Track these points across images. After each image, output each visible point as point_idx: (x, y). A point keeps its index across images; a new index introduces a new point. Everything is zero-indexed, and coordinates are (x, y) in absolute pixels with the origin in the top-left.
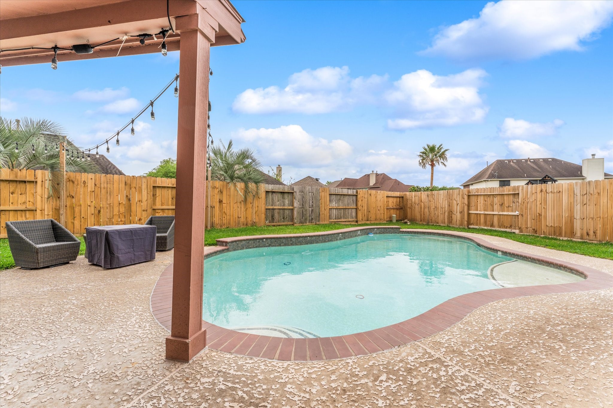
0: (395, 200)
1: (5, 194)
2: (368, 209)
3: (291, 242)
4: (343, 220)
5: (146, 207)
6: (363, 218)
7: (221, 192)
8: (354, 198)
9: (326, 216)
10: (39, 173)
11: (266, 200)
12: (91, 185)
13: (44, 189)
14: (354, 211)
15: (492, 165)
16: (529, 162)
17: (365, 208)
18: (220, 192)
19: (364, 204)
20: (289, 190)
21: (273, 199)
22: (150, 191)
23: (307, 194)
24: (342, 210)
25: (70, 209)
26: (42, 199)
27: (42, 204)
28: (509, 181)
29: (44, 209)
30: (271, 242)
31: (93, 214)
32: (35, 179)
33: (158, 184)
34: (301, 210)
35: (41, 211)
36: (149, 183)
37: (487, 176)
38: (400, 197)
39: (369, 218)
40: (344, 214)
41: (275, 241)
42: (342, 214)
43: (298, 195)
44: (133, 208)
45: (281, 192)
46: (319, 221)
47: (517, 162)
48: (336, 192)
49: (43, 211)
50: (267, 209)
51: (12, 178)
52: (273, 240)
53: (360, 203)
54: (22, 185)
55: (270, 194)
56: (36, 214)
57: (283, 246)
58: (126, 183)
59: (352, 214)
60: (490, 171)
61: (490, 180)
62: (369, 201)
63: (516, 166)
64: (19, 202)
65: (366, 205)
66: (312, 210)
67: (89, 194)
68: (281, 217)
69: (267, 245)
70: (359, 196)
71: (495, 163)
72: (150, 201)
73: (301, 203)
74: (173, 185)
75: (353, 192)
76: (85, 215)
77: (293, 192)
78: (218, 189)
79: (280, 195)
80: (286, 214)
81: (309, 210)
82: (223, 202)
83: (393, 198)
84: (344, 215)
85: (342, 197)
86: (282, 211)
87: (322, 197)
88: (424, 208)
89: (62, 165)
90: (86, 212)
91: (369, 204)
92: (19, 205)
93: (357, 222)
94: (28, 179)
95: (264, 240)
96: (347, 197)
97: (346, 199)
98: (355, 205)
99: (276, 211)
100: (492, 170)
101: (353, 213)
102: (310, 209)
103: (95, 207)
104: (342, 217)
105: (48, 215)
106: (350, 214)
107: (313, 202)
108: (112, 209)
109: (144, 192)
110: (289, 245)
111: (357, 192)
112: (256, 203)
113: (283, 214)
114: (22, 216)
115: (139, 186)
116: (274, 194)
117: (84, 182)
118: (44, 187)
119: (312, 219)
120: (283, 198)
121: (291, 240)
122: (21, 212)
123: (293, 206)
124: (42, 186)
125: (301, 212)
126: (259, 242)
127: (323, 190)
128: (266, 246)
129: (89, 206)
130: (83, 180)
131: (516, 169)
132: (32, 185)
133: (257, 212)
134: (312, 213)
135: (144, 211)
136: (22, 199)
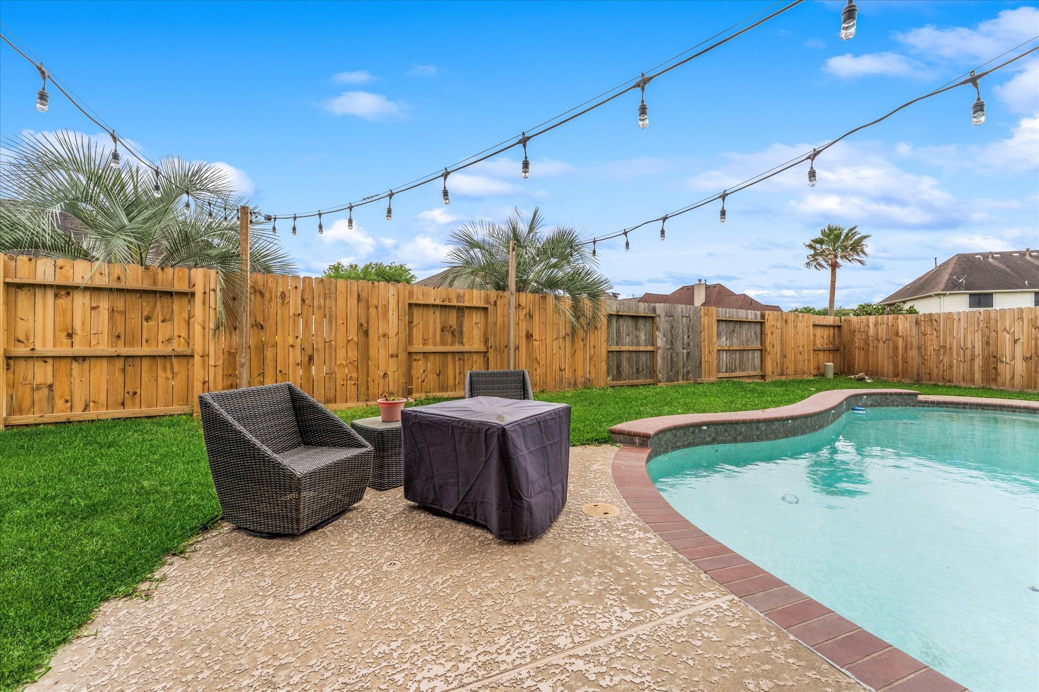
0: (826, 332)
1: (133, 321)
2: (782, 350)
3: (758, 433)
4: (738, 374)
5: (395, 348)
6: (774, 369)
7: (530, 316)
8: (758, 328)
9: (712, 364)
10: (198, 274)
11: (608, 333)
12: (296, 301)
13: (207, 309)
14: (757, 354)
15: (946, 264)
16: (1028, 258)
17: (778, 348)
18: (528, 316)
19: (776, 340)
20: (647, 311)
21: (618, 332)
22: (403, 314)
23: (678, 320)
24: (738, 353)
25: (255, 353)
26: (204, 332)
27: (204, 342)
28: (991, 294)
29: (207, 353)
30: (716, 433)
31: (299, 364)
32: (189, 288)
33: (417, 299)
34: (669, 354)
35: (202, 357)
36: (401, 296)
37: (942, 286)
38: (834, 327)
39: (785, 369)
40: (740, 361)
41: (726, 430)
42: (738, 362)
43: (662, 322)
44: (373, 352)
45: (633, 317)
46: (700, 375)
47: (1001, 257)
48: (728, 315)
49: (206, 358)
50: (609, 352)
51: (146, 286)
52: (721, 427)
53: (769, 339)
54: (166, 301)
55: (614, 320)
56: (193, 365)
57: (741, 441)
58: (359, 296)
59: (754, 361)
60: (946, 276)
61: (950, 294)
62: (784, 334)
63: (1000, 265)
64: (161, 338)
65: (778, 342)
66: (688, 354)
67: (291, 320)
68: (632, 367)
69: (708, 439)
70: (767, 325)
71: (954, 261)
72: (403, 335)
73: (670, 338)
74: (443, 301)
75: (756, 315)
76: (285, 366)
77: (654, 315)
78: (525, 310)
79: (630, 322)
80: (641, 361)
81: (683, 353)
82: (534, 338)
83: (822, 329)
84: (740, 364)
85: (738, 326)
86: (634, 355)
87: (704, 327)
88: (906, 349)
89: (244, 257)
90: (287, 359)
91: (784, 342)
92: (160, 344)
93: (763, 377)
94: (177, 287)
95: (705, 428)
96: (746, 326)
97: (744, 330)
98: (759, 342)
99: (624, 356)
100: (951, 274)
101: (756, 360)
102: (685, 351)
103: (303, 349)
104: (738, 368)
105: (215, 366)
106: (750, 362)
107: (689, 337)
108: (333, 353)
109: (393, 316)
110: (753, 441)
111: (763, 316)
112: (592, 339)
113: (637, 362)
114: (165, 370)
115: (384, 303)
116: (621, 321)
117: (283, 295)
118: (207, 305)
119: (688, 372)
120: (637, 328)
121: (758, 428)
122: (163, 360)
123: (653, 345)
124: (204, 303)
125: (669, 357)
126: (694, 432)
127: (707, 313)
128: (707, 443)
129: (292, 346)
130: (281, 290)
131: (1005, 272)
132: (185, 301)
133: (592, 357)
134: (687, 360)
135: (392, 356)
136: (164, 331)
